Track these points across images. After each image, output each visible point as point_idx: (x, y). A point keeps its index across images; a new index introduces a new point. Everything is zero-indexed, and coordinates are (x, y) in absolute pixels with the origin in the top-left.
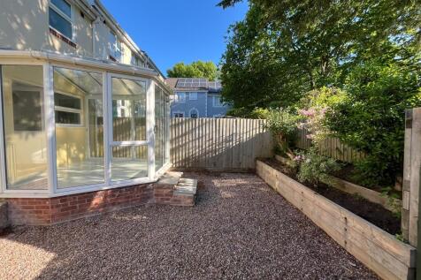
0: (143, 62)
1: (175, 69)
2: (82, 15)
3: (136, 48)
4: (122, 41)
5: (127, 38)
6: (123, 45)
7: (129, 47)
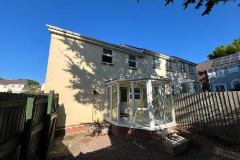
0: (174, 62)
1: (214, 52)
2: (140, 57)
3: (168, 58)
4: (160, 58)
5: (161, 55)
6: (160, 59)
7: (164, 59)
